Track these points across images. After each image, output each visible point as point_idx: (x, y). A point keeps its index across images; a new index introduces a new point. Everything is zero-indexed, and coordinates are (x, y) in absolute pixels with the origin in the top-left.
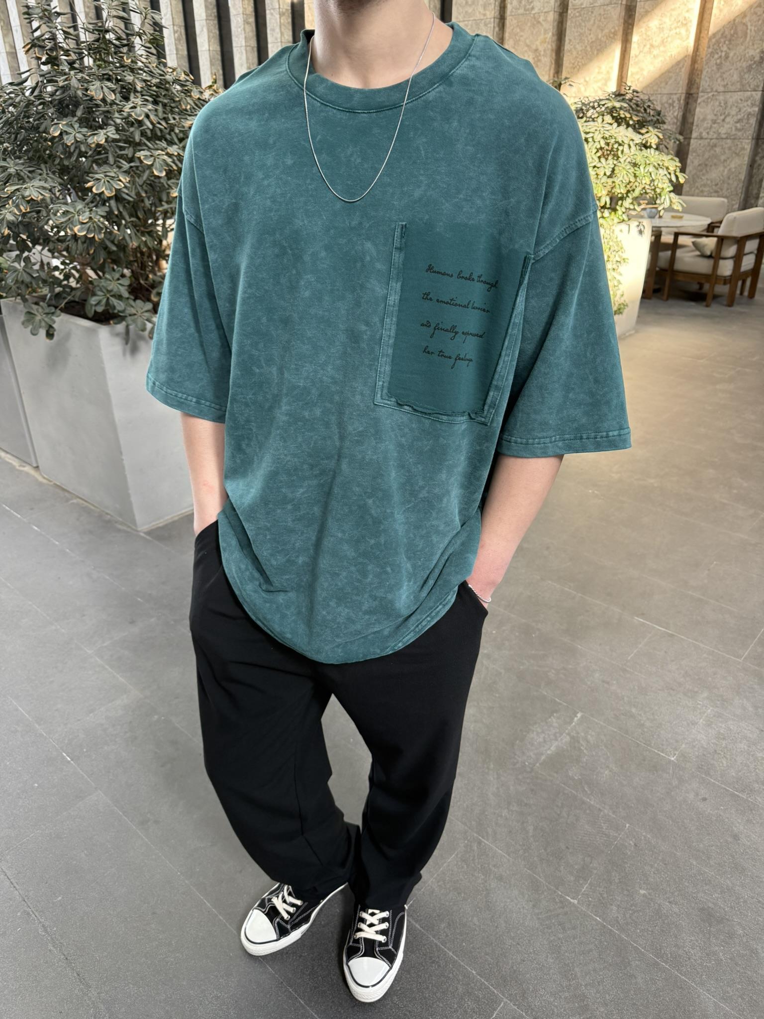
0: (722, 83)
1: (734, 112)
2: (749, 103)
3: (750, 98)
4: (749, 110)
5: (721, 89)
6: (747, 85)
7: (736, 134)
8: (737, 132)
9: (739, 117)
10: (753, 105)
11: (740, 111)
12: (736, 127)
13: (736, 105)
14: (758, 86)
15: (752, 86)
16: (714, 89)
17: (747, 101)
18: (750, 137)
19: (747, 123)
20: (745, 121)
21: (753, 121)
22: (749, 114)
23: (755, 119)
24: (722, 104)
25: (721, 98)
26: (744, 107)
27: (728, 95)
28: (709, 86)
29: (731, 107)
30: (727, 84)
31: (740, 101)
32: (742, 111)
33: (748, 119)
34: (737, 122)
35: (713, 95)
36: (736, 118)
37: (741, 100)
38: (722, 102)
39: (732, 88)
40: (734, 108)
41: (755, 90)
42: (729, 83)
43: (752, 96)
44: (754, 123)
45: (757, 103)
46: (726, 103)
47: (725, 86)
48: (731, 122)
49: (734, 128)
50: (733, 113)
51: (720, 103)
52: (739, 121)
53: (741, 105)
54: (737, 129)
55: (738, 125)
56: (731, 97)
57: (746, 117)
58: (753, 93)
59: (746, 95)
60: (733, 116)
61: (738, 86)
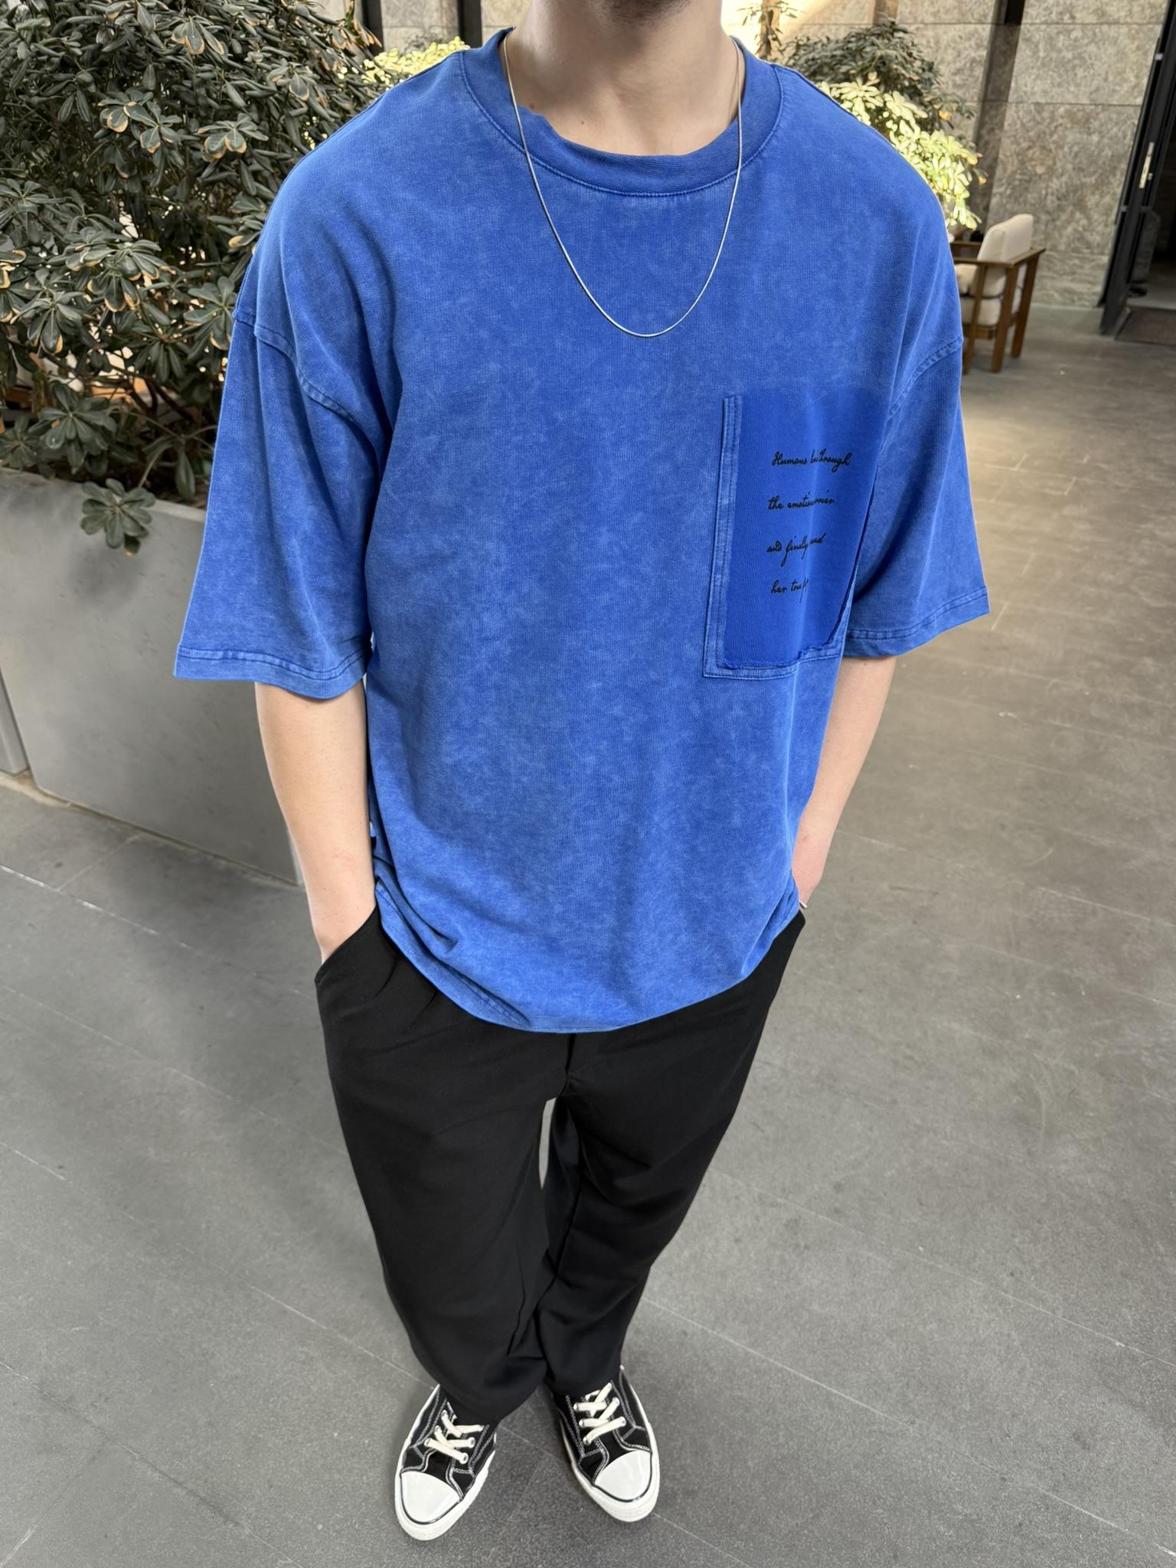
0: (932, 10)
1: (950, 56)
2: (973, 42)
3: (973, 35)
4: (973, 54)
5: (930, 19)
6: (969, 15)
7: (953, 94)
8: (955, 90)
9: (958, 65)
10: (979, 46)
11: (959, 56)
12: (954, 81)
13: (953, 45)
14: (985, 16)
15: (976, 16)
16: (919, 19)
17: (970, 39)
18: (976, 99)
19: (970, 76)
20: (967, 72)
21: (979, 72)
22: (973, 61)
23: (982, 69)
24: (932, 44)
25: (930, 33)
26: (965, 48)
27: (941, 29)
28: (910, 13)
29: (946, 49)
30: (938, 11)
31: (958, 39)
32: (963, 56)
33: (972, 69)
34: (955, 74)
35: (917, 29)
36: (953, 68)
37: (961, 38)
38: (932, 40)
39: (947, 18)
40: (950, 51)
41: (981, 22)
42: (942, 10)
43: (976, 31)
44: (981, 75)
45: (986, 43)
46: (937, 42)
47: (935, 14)
48: (947, 72)
49: (950, 83)
50: (949, 58)
51: (928, 42)
52: (958, 72)
53: (961, 46)
54: (955, 85)
55: (957, 78)
56: (945, 33)
57: (968, 65)
58: (979, 27)
59: (967, 31)
60: (949, 63)
61: (956, 14)
